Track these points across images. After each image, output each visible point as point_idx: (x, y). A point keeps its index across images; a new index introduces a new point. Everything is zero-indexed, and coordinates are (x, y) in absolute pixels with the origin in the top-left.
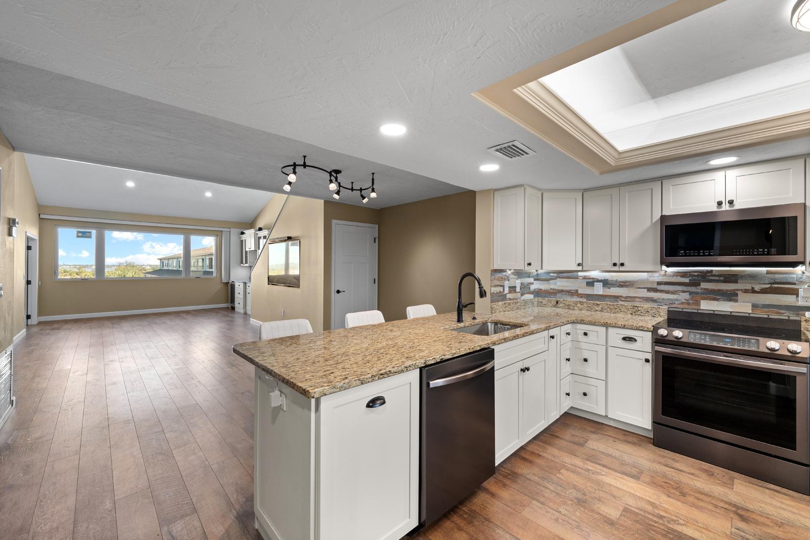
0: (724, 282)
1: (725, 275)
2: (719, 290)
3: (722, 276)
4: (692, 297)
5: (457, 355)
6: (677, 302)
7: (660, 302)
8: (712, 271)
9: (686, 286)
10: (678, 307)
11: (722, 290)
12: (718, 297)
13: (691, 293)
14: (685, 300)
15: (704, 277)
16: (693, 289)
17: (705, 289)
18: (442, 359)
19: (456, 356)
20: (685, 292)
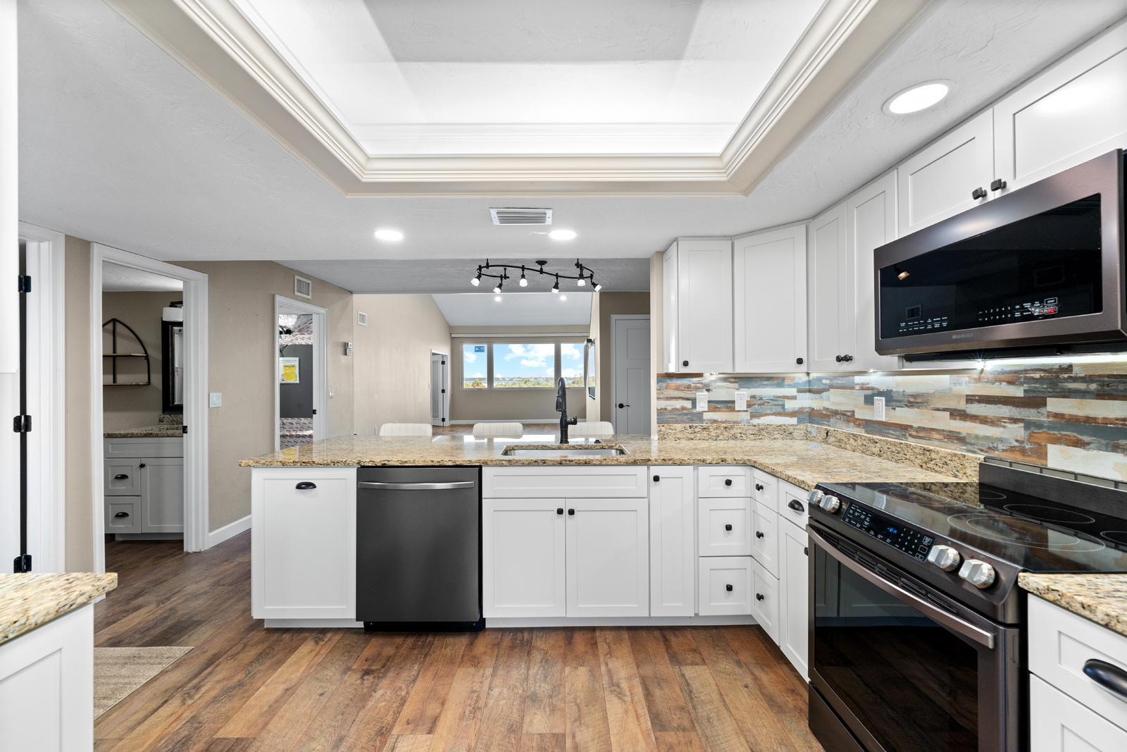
0: (1100, 395)
1: (1100, 376)
2: (1088, 418)
3: (1092, 381)
4: (1030, 436)
5: (410, 465)
6: (1000, 447)
7: (971, 444)
8: (1069, 368)
9: (1017, 406)
10: (1005, 458)
11: (1095, 419)
12: (1086, 438)
13: (1028, 425)
14: (1017, 441)
15: (1056, 383)
16: (1030, 414)
17: (1056, 415)
18: (385, 464)
19: (407, 465)
20: (1015, 421)
